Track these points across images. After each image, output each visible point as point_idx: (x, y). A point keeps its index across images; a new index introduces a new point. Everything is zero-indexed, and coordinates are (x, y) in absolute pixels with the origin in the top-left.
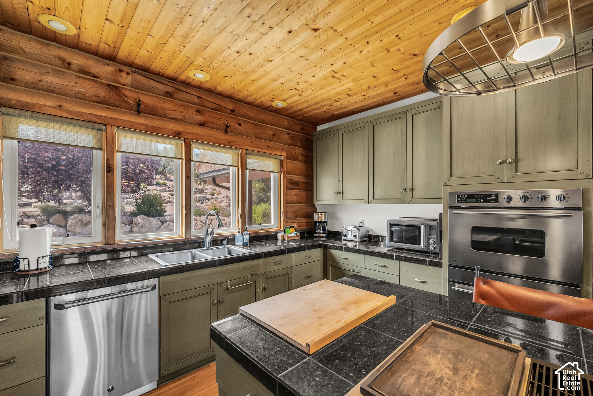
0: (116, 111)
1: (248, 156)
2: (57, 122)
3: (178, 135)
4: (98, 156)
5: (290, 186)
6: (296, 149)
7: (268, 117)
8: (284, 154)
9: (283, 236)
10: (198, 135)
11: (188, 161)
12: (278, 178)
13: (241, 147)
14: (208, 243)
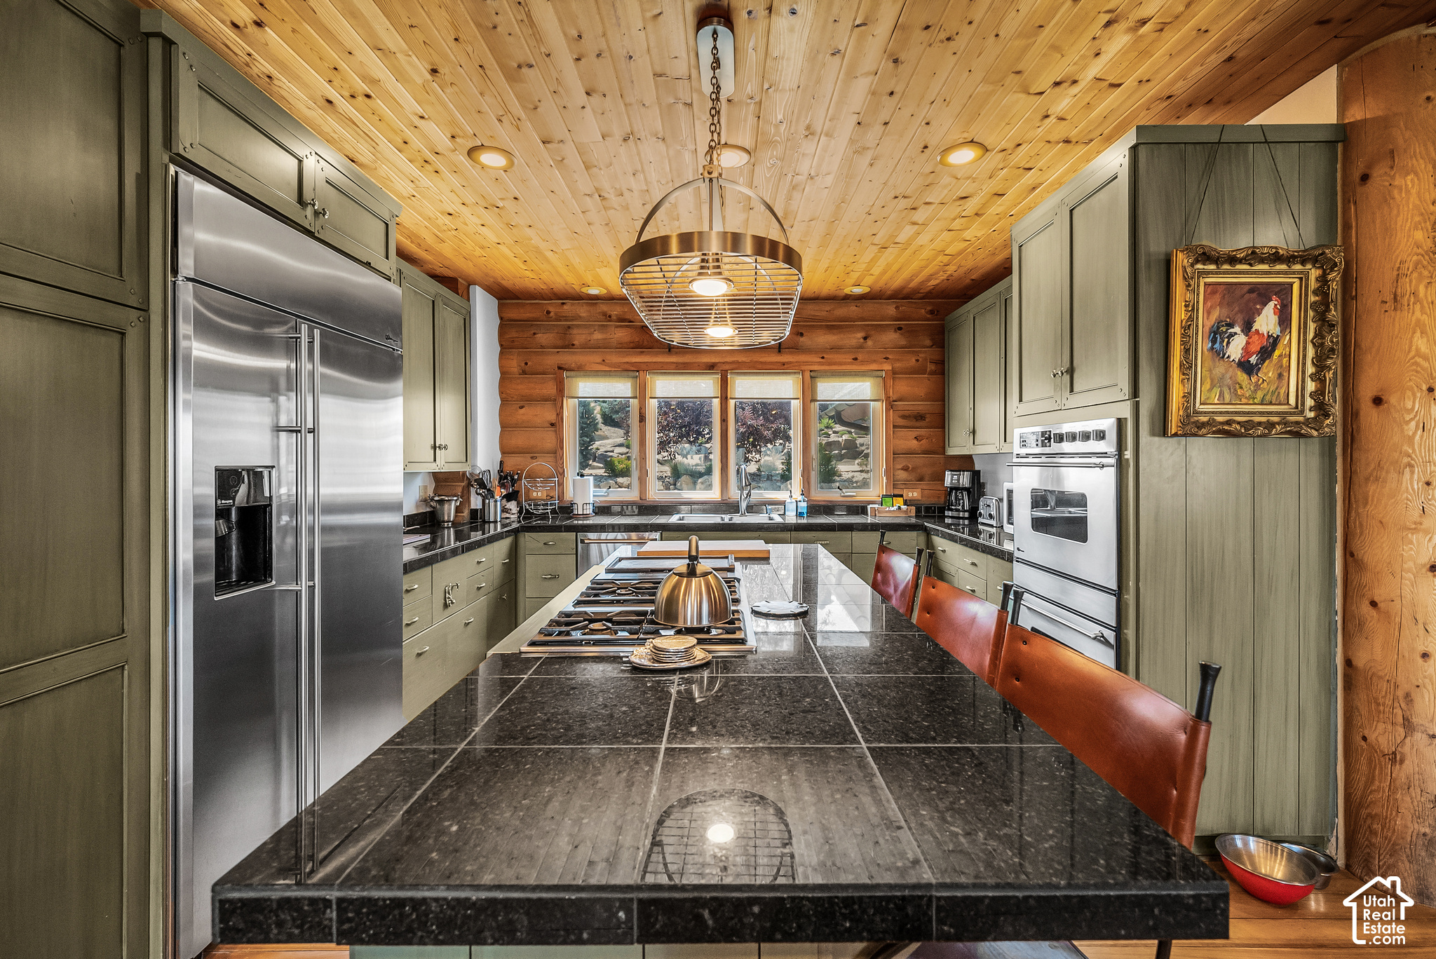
0: (649, 353)
1: (818, 379)
2: (602, 376)
3: (712, 367)
4: (634, 403)
5: (901, 422)
6: (920, 352)
7: (852, 310)
8: (887, 367)
9: (874, 510)
10: (738, 362)
11: (724, 399)
12: (878, 410)
13: (803, 368)
14: (744, 505)
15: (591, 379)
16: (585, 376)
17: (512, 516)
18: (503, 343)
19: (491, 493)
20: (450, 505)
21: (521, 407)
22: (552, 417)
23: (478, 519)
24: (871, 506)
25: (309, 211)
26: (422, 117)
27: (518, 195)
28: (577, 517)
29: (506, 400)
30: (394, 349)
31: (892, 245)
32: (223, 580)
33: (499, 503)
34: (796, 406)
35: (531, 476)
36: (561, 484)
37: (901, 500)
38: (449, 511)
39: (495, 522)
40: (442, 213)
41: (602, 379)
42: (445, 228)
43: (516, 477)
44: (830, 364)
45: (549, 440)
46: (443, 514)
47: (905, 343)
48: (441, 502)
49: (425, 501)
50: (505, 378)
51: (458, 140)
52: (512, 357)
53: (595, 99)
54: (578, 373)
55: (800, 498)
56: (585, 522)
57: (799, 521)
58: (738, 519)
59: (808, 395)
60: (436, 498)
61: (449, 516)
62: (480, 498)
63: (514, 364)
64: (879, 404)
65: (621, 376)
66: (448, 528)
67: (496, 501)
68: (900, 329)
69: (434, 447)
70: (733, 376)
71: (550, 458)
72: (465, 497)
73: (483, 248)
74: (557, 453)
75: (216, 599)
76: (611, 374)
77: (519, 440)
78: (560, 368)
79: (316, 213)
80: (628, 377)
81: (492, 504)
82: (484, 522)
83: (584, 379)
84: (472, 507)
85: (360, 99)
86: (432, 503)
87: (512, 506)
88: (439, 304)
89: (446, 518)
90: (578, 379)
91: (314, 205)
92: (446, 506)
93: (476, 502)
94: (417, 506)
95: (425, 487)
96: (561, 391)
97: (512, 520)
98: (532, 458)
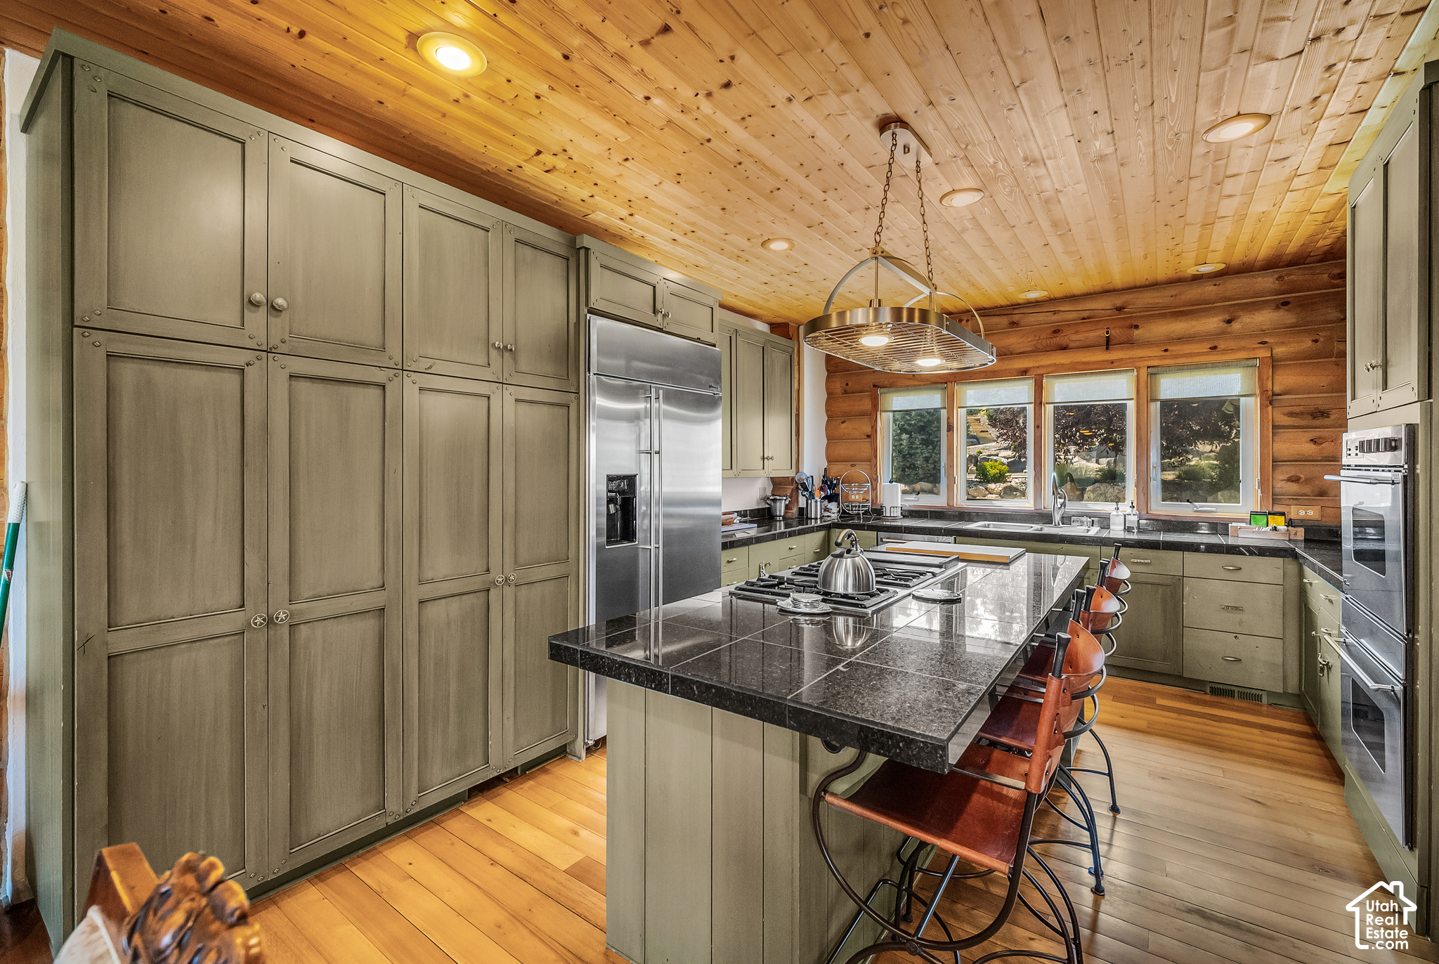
3: (1024, 372)
4: (943, 413)
5: (1284, 421)
6: (1320, 330)
7: (1209, 290)
8: (1264, 353)
9: (1237, 529)
10: (1055, 364)
11: (1039, 403)
12: (1251, 408)
13: (1138, 364)
14: (1057, 518)
15: (902, 394)
16: (896, 391)
17: (832, 515)
18: (829, 369)
19: (812, 495)
20: (781, 503)
21: (843, 422)
22: (868, 430)
23: (803, 515)
24: (1234, 524)
25: (660, 316)
26: (726, 234)
27: (807, 262)
28: (886, 520)
29: (831, 416)
30: (714, 394)
31: (1217, 221)
32: (611, 538)
33: (819, 503)
34: (1131, 406)
35: (848, 481)
36: (874, 489)
37: (1281, 519)
38: (780, 508)
39: (816, 519)
40: (761, 283)
41: (912, 393)
42: (766, 292)
43: (835, 482)
44: (1176, 357)
45: (865, 447)
46: (776, 510)
47: (1294, 320)
48: (774, 500)
49: (765, 499)
50: (831, 397)
51: (752, 240)
52: (836, 380)
53: (831, 193)
54: (890, 389)
55: (1129, 510)
56: (892, 524)
57: (1128, 537)
58: (1048, 530)
59: (1146, 392)
60: (772, 498)
61: (780, 511)
62: (805, 498)
63: (838, 386)
64: (1251, 400)
65: (930, 389)
66: (780, 521)
67: (816, 502)
68: (1285, 303)
69: (763, 458)
70: (1049, 380)
71: (866, 465)
72: (793, 498)
73: (797, 300)
74: (872, 460)
75: (607, 547)
76: (921, 387)
77: (842, 450)
78: (874, 386)
79: (664, 316)
80: (936, 389)
81: (813, 504)
82: (807, 518)
83: (896, 394)
84: (800, 506)
85: (690, 234)
86: (768, 501)
87: (833, 506)
88: (768, 348)
89: (778, 514)
90: (891, 395)
91: (661, 312)
92: (778, 504)
93: (802, 502)
94: (758, 503)
95: (765, 489)
96: (875, 406)
97: (832, 518)
98: (852, 465)
